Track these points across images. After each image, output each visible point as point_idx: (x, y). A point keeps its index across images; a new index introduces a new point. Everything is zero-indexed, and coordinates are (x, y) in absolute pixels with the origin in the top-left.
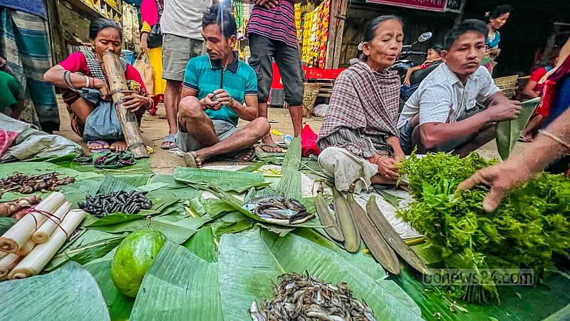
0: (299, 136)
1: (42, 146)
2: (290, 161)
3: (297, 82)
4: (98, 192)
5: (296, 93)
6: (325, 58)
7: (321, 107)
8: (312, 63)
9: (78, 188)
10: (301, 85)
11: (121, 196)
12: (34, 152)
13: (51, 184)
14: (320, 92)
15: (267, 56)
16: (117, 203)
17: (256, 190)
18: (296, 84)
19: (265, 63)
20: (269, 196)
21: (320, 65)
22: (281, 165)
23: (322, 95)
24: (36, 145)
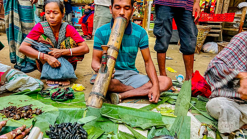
0: (190, 80)
1: (21, 83)
2: (182, 102)
3: (191, 37)
4: (55, 122)
5: (190, 46)
6: (216, 4)
7: (209, 45)
8: (204, 7)
9: (44, 118)
10: (194, 40)
11: (69, 127)
12: (17, 87)
13: (29, 114)
14: (210, 33)
15: (169, 20)
16: (67, 133)
17: (156, 128)
18: (190, 39)
19: (167, 25)
20: (166, 135)
21: (211, 10)
22: (174, 104)
23: (211, 35)
24: (19, 82)
